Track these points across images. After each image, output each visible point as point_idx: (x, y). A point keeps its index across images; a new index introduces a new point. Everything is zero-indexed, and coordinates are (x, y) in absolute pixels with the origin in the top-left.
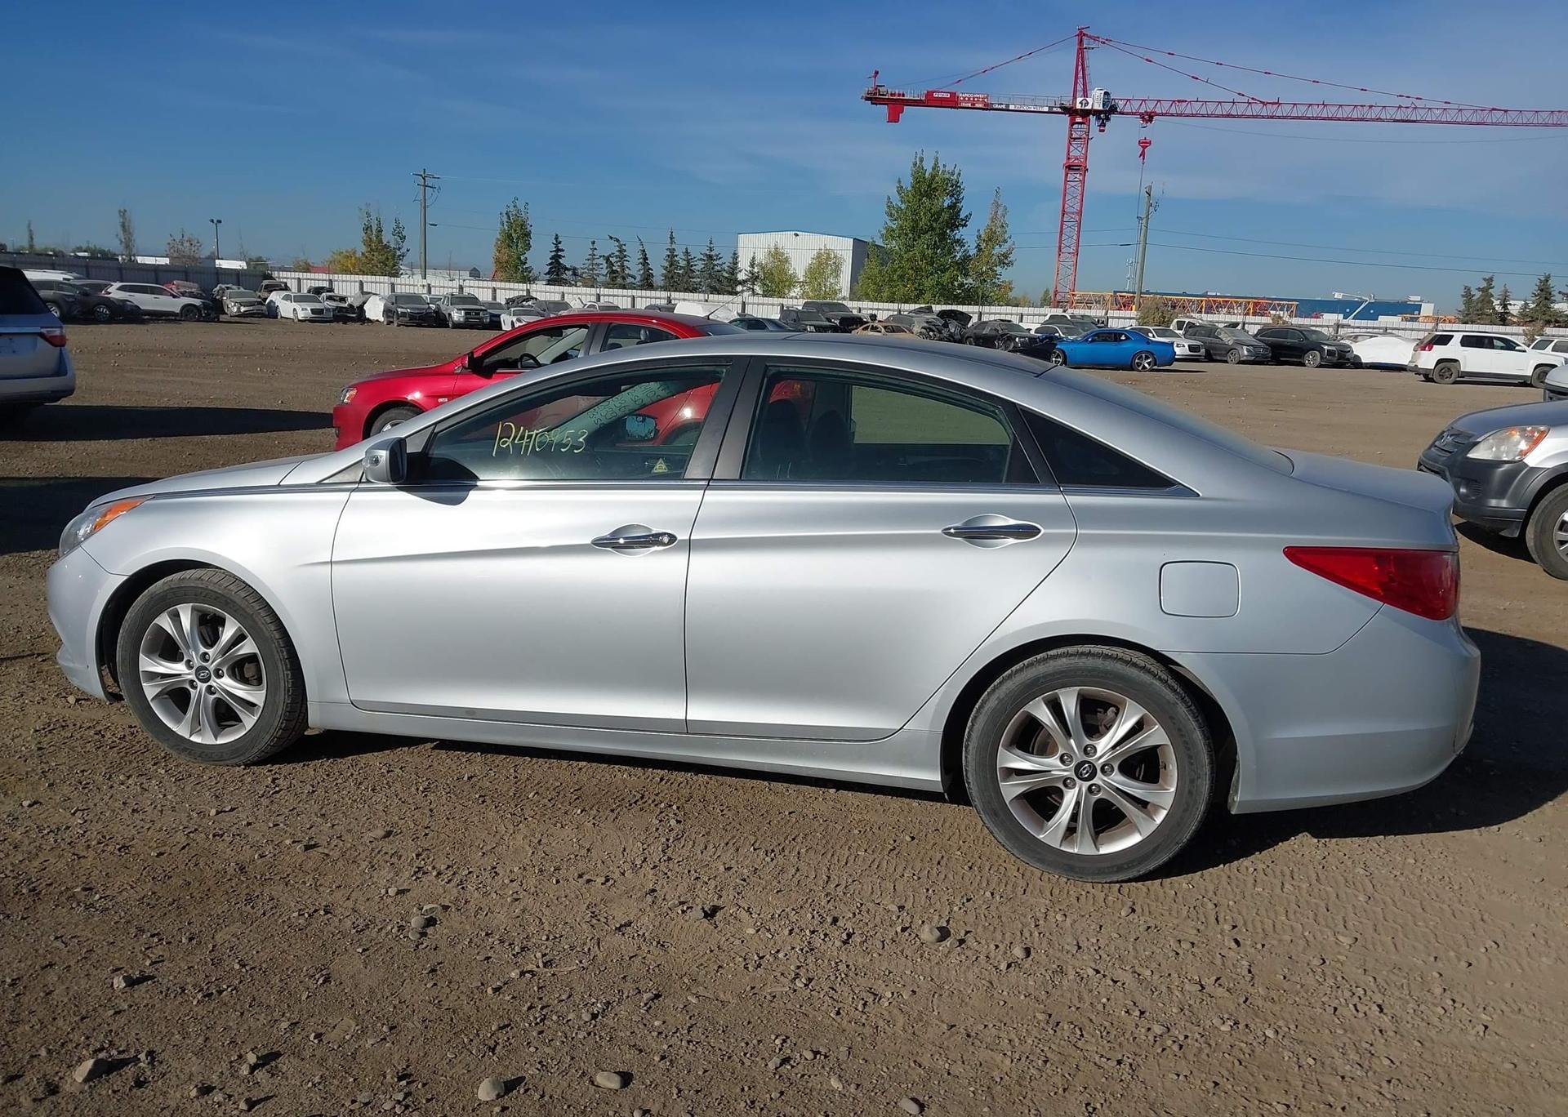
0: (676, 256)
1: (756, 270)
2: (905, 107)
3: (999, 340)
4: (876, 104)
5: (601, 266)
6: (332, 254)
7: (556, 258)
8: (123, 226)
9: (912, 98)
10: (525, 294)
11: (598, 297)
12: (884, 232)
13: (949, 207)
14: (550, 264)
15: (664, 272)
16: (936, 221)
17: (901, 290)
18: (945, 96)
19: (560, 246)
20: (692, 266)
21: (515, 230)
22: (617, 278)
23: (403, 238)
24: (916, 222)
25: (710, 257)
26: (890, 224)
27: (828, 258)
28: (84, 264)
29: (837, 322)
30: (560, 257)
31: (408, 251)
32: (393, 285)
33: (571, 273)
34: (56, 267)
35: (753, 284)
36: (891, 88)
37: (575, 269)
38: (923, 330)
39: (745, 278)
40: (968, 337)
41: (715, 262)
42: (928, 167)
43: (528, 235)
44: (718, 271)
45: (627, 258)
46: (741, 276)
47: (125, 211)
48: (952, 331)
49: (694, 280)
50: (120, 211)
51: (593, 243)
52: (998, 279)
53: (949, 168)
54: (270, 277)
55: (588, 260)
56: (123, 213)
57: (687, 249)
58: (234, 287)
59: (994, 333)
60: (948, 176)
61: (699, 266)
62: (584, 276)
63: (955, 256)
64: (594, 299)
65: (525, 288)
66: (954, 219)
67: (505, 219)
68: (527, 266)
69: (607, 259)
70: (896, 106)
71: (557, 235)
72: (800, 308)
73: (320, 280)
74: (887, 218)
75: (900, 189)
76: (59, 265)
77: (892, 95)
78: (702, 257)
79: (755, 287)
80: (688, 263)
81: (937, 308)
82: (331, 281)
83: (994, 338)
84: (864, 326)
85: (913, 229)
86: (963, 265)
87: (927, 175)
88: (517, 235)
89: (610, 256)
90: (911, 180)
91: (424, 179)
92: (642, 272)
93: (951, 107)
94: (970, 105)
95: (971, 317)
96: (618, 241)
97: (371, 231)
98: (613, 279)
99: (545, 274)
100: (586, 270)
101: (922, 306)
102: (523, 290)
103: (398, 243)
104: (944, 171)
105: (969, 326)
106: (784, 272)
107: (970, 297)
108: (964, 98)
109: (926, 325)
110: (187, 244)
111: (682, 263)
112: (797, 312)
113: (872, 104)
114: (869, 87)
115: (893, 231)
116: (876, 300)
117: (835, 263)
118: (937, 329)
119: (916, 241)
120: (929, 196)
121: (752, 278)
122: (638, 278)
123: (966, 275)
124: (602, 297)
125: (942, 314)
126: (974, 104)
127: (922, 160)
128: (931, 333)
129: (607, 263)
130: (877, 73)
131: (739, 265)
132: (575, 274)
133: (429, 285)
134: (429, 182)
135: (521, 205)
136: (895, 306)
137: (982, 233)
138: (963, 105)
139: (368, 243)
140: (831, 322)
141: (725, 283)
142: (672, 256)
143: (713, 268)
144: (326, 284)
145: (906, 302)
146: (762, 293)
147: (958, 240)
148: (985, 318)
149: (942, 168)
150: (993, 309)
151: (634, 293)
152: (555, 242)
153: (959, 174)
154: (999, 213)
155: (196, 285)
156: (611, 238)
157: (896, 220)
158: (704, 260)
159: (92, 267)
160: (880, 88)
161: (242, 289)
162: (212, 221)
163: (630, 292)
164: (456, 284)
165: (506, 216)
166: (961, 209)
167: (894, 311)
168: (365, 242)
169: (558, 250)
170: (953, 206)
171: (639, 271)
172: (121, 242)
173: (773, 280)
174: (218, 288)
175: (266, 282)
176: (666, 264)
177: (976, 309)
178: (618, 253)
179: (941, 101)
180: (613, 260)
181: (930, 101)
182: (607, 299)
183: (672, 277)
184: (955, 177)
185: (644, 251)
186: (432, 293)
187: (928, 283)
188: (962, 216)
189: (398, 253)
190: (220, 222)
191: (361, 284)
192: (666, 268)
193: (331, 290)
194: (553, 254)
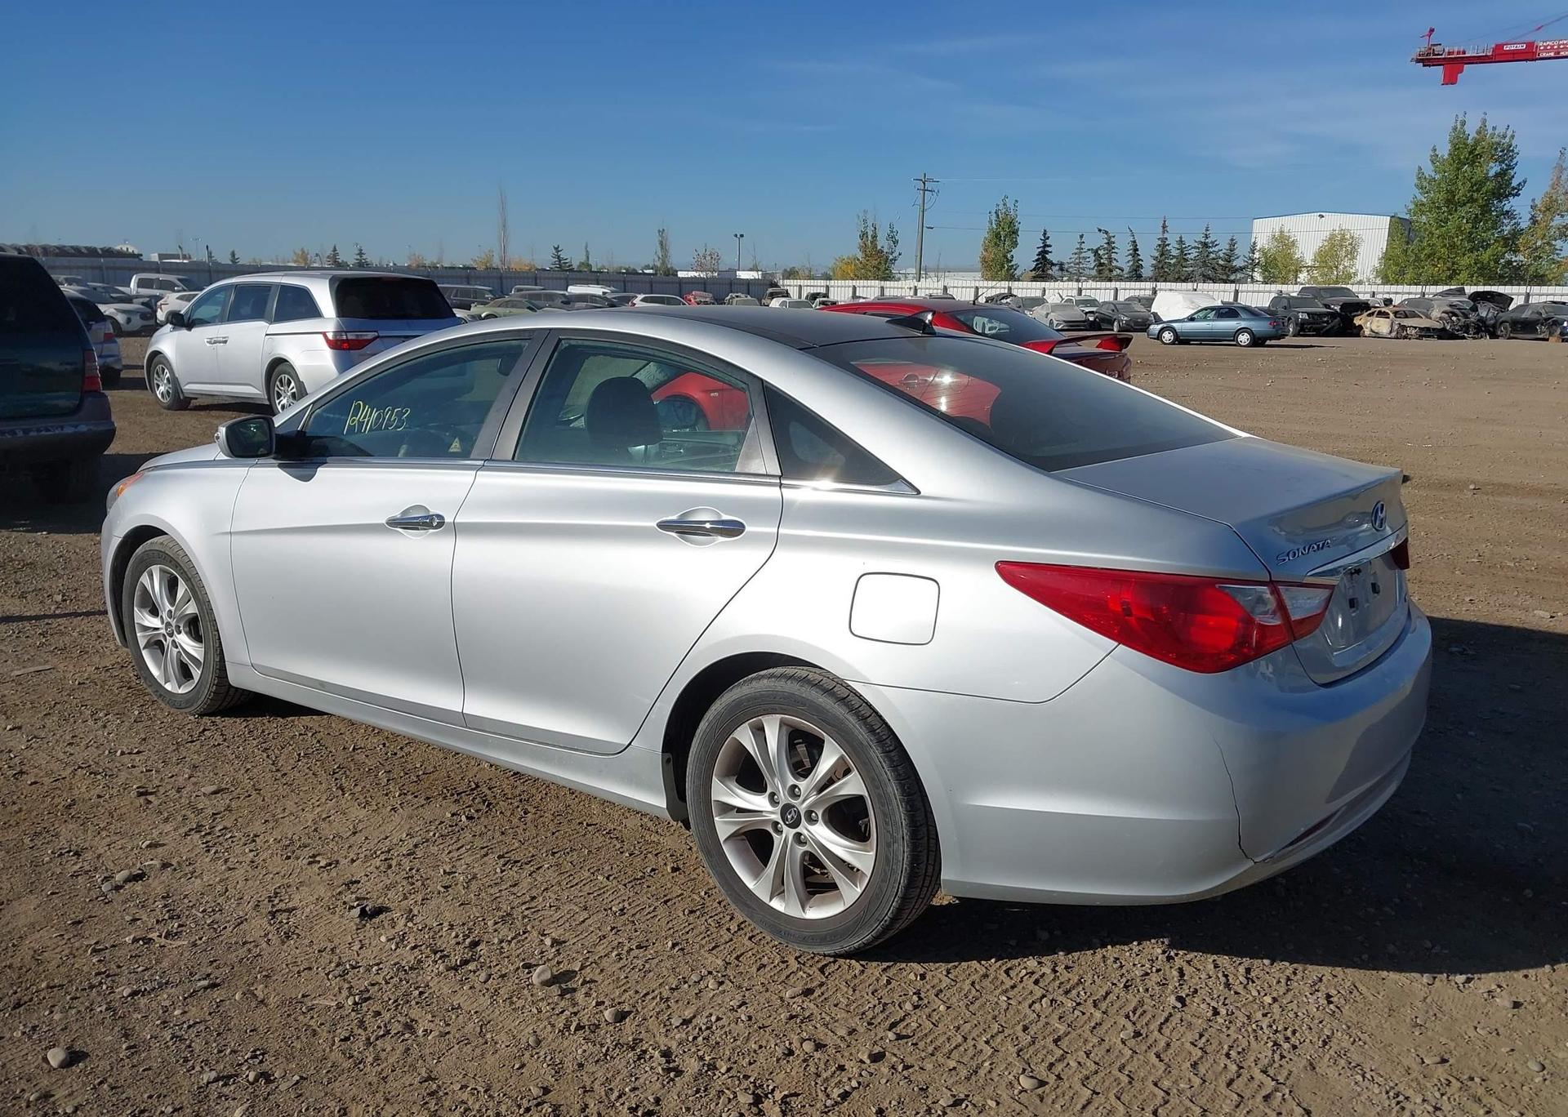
0: (1168, 245)
1: (1257, 255)
2: (1465, 66)
3: (1542, 324)
4: (1430, 66)
5: (1088, 260)
6: (834, 261)
7: (1043, 253)
8: (661, 243)
9: (1475, 55)
10: (1006, 291)
11: (1080, 291)
12: (1412, 206)
13: (1497, 175)
14: (1037, 260)
15: (1154, 262)
16: (1478, 191)
17: (1428, 269)
18: (1519, 47)
19: (1048, 242)
20: (1186, 255)
21: (1003, 229)
22: (1104, 271)
23: (896, 242)
24: (1452, 193)
25: (1205, 245)
26: (1420, 197)
27: (1343, 239)
28: (622, 279)
29: (1337, 308)
30: (1047, 252)
31: (900, 254)
32: (882, 288)
33: (1057, 268)
34: (601, 282)
35: (1253, 271)
36: (1449, 45)
37: (1061, 264)
38: (1443, 314)
39: (1242, 264)
40: (1503, 322)
41: (1211, 250)
42: (1471, 129)
43: (1015, 232)
44: (1214, 259)
45: (1116, 250)
46: (1238, 263)
47: (663, 230)
48: (1484, 315)
49: (1187, 269)
50: (659, 231)
51: (1082, 236)
52: (1557, 254)
53: (1500, 130)
54: (776, 285)
55: (1076, 254)
56: (661, 232)
57: (1181, 238)
58: (743, 296)
59: (1536, 317)
60: (1498, 140)
61: (1194, 254)
62: (1070, 270)
63: (1503, 230)
64: (1075, 292)
65: (1007, 286)
66: (1504, 188)
67: (994, 217)
68: (1013, 263)
69: (1096, 252)
70: (1453, 66)
71: (1045, 231)
72: (1295, 294)
73: (818, 286)
74: (1417, 192)
75: (1434, 159)
76: (603, 280)
77: (1449, 53)
78: (1196, 245)
79: (1255, 274)
80: (1182, 252)
81: (1470, 290)
82: (827, 287)
83: (1536, 322)
84: (1370, 312)
85: (1448, 202)
86: (1511, 242)
87: (1469, 141)
88: (1005, 233)
89: (1099, 248)
90: (1449, 146)
91: (924, 183)
92: (1131, 263)
93: (1526, 60)
94: (1552, 54)
95: (1513, 299)
96: (1106, 232)
97: (867, 237)
98: (1100, 272)
99: (1031, 271)
100: (1072, 265)
101: (1452, 287)
102: (1005, 288)
103: (890, 247)
104: (1492, 137)
105: (1510, 309)
106: (1289, 256)
107: (1516, 276)
108: (1545, 47)
109: (1449, 309)
110: (708, 258)
111: (1175, 252)
112: (1290, 299)
113: (1424, 66)
114: (1422, 47)
115: (1423, 205)
116: (1397, 283)
117: (1351, 244)
118: (1463, 313)
119: (1451, 215)
120: (1472, 164)
121: (1251, 264)
122: (1127, 270)
123: (1516, 251)
124: (1083, 291)
125: (1476, 297)
126: (1559, 53)
127: (1463, 123)
128: (1454, 318)
129: (1095, 256)
130: (1432, 31)
131: (1236, 252)
132: (1062, 269)
133: (916, 287)
134: (929, 186)
135: (1010, 204)
136: (1419, 289)
137: (1538, 202)
138: (1544, 55)
139: (864, 248)
140: (1329, 308)
141: (1220, 271)
142: (1163, 246)
143: (1207, 256)
144: (823, 290)
145: (1436, 283)
146: (1261, 280)
147: (1507, 212)
148: (1533, 300)
149: (1490, 131)
150: (1544, 289)
151: (1118, 285)
152: (1043, 238)
153: (1513, 137)
154: (1563, 178)
155: (711, 295)
156: (1100, 230)
157: (1427, 193)
158: (1199, 248)
159: (628, 281)
160: (1435, 48)
161: (749, 297)
162: (736, 236)
163: (1113, 284)
164: (941, 285)
165: (994, 215)
166: (1513, 177)
167: (1416, 294)
168: (860, 248)
169: (1046, 246)
170: (1502, 174)
171: (1128, 262)
172: (659, 258)
173: (1277, 266)
174: (729, 297)
175: (770, 290)
176: (1157, 254)
177: (1523, 289)
178: (1106, 246)
179: (1514, 54)
180: (1101, 252)
181: (1500, 55)
182: (1088, 293)
183: (1162, 267)
184: (1507, 140)
185: (1135, 242)
186: (918, 295)
187: (1465, 261)
188: (1514, 183)
189: (891, 257)
190: (742, 236)
191: (854, 288)
192: (1155, 258)
193: (826, 295)
194: (1040, 250)
